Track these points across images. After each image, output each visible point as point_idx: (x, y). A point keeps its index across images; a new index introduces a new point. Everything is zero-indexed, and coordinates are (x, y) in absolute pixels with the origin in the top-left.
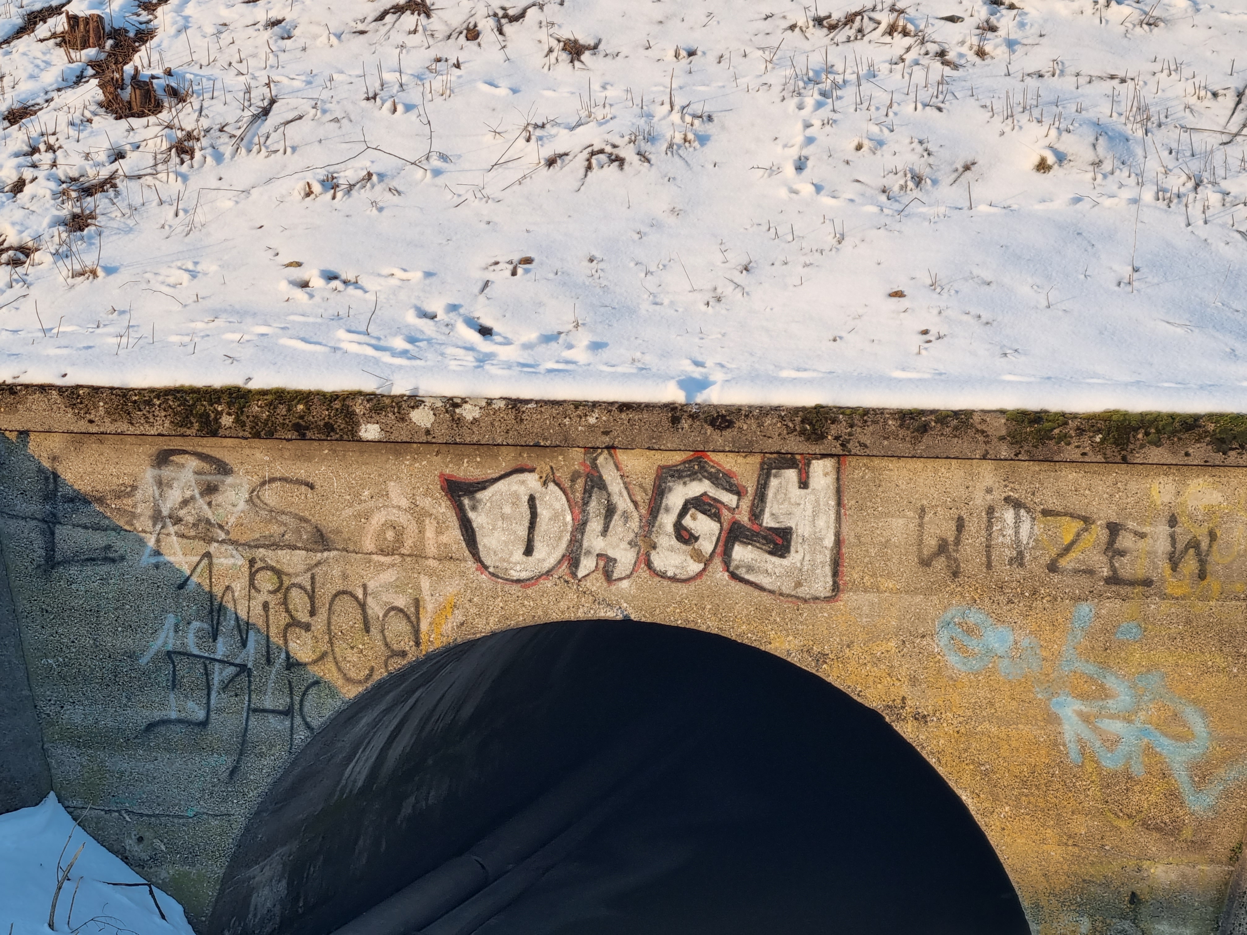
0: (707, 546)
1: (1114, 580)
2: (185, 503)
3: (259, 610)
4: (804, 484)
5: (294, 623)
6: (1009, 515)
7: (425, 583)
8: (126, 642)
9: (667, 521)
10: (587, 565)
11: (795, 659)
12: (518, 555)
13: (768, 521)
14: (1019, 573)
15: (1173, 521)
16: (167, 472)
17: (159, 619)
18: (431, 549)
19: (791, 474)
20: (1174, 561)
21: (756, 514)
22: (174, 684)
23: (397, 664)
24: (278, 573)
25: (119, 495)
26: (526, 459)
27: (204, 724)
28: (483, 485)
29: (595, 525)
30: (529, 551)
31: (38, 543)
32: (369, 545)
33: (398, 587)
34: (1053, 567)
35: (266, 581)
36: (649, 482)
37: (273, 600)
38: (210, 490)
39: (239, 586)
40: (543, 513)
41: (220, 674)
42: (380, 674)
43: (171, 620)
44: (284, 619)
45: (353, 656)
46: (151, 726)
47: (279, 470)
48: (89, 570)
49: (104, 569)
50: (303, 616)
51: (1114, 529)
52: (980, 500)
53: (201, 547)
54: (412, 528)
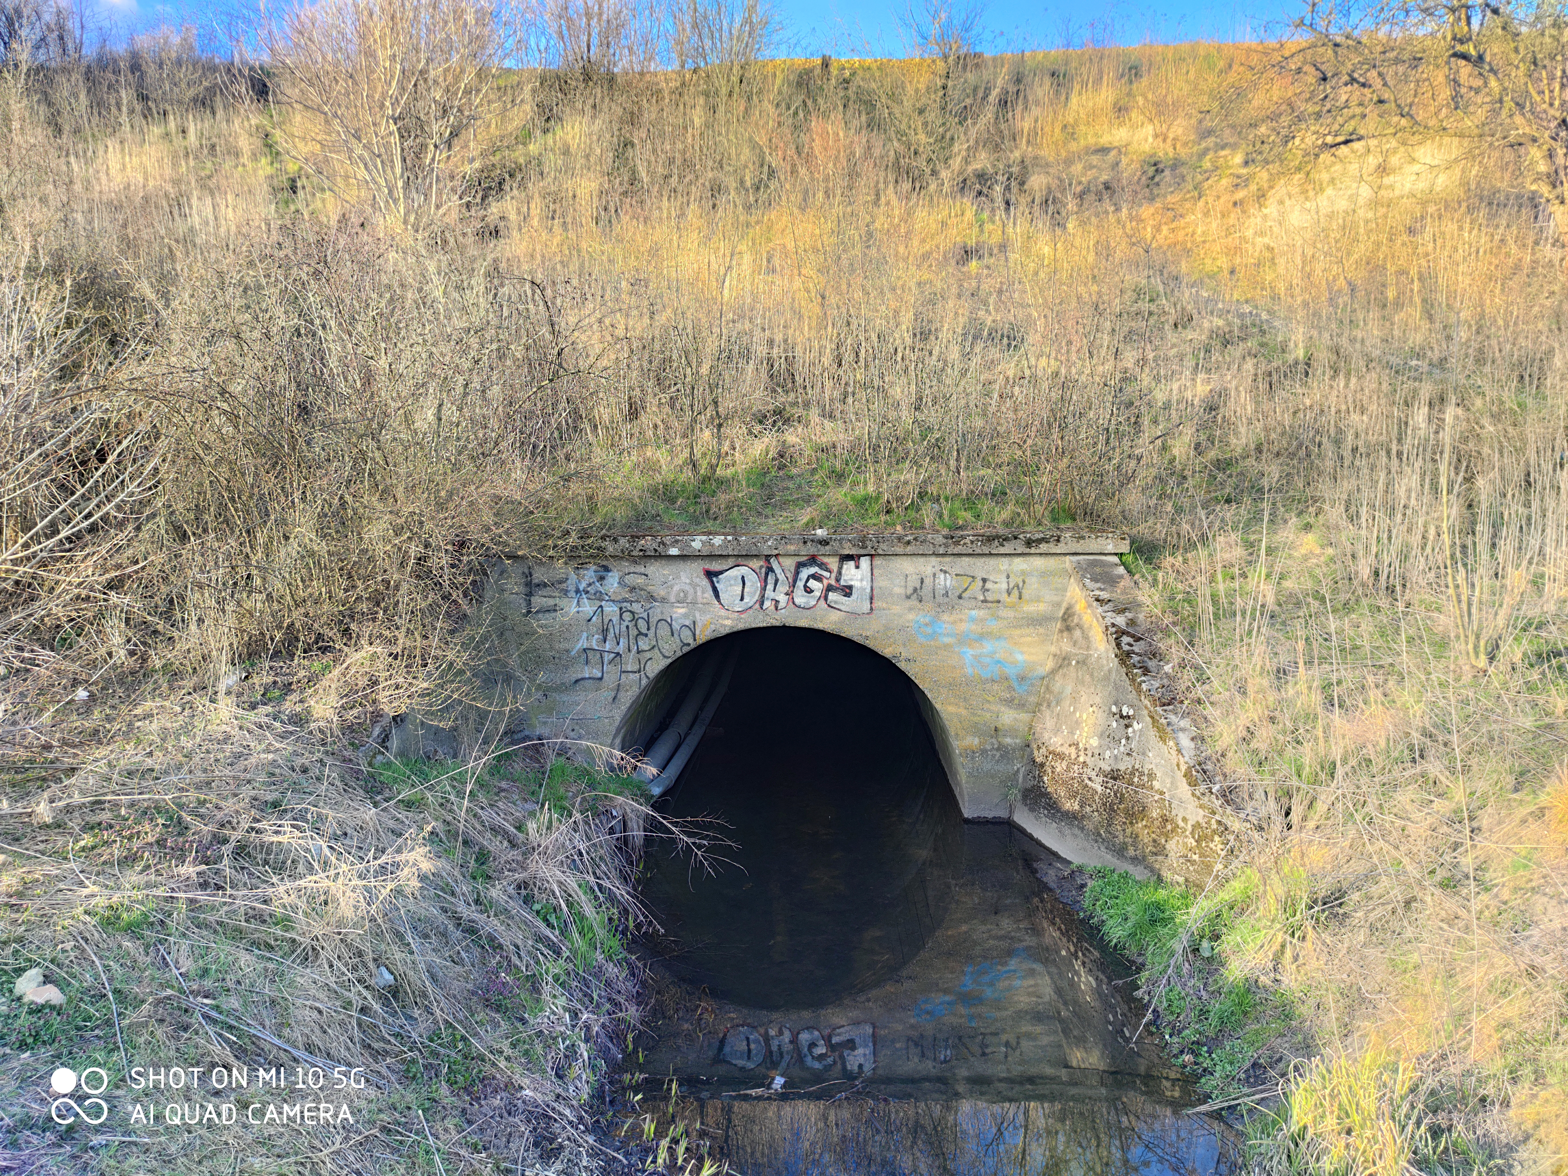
0: (817, 594)
1: (985, 601)
2: (590, 585)
3: (624, 629)
4: (857, 567)
5: (640, 634)
6: (942, 576)
7: (697, 615)
8: (564, 645)
9: (800, 584)
10: (767, 604)
11: (855, 639)
12: (738, 601)
13: (842, 583)
14: (946, 600)
15: (1008, 577)
16: (581, 572)
17: (580, 635)
18: (700, 600)
19: (852, 564)
20: (1009, 593)
21: (838, 580)
22: (587, 662)
23: (686, 649)
24: (632, 613)
25: (560, 582)
26: (740, 561)
27: (601, 679)
28: (721, 573)
29: (770, 587)
30: (742, 599)
31: (524, 604)
32: (672, 599)
33: (685, 616)
34: (960, 597)
35: (627, 616)
36: (793, 569)
37: (631, 625)
38: (602, 578)
39: (616, 619)
40: (748, 584)
41: (607, 657)
42: (679, 654)
43: (585, 635)
44: (636, 632)
45: (667, 647)
46: (577, 681)
47: (632, 569)
48: (547, 615)
49: (553, 614)
50: (644, 631)
51: (984, 580)
52: (929, 571)
53: (598, 603)
54: (691, 591)
